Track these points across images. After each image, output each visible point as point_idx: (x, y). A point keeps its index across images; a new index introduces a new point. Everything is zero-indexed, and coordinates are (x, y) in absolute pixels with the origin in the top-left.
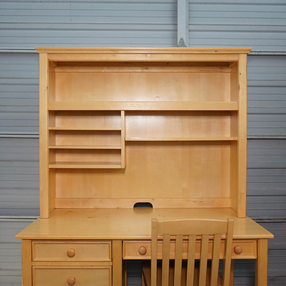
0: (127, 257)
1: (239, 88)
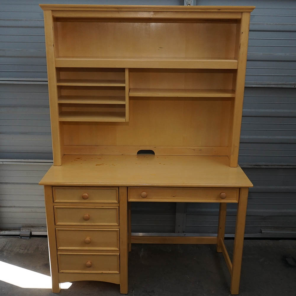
0: (131, 200)
1: (240, 47)
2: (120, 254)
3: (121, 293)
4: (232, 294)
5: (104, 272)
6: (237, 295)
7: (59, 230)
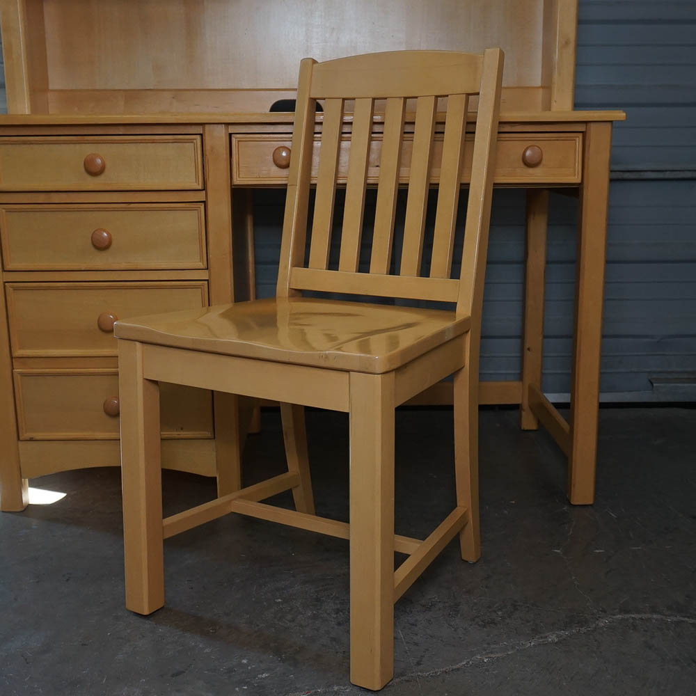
0: (243, 179)
4: (572, 503)
5: (164, 434)
6: (590, 505)
7: (15, 289)
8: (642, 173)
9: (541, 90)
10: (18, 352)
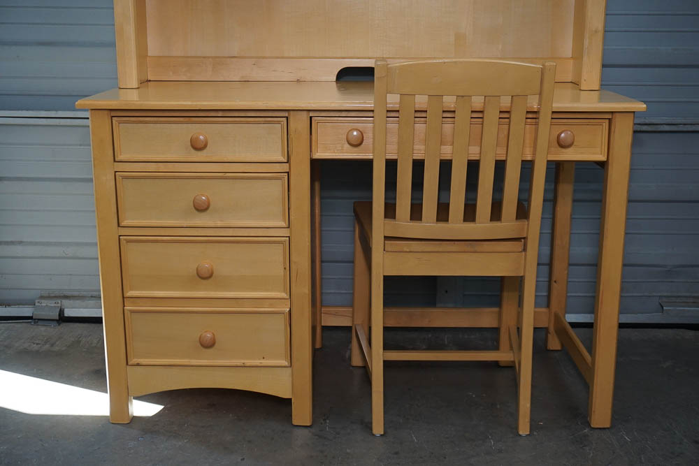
0: (320, 154)
2: (290, 310)
3: (295, 422)
4: (592, 426)
5: (249, 362)
6: (608, 428)
7: (128, 241)
8: (659, 126)
9: (572, 61)
10: (130, 293)
